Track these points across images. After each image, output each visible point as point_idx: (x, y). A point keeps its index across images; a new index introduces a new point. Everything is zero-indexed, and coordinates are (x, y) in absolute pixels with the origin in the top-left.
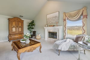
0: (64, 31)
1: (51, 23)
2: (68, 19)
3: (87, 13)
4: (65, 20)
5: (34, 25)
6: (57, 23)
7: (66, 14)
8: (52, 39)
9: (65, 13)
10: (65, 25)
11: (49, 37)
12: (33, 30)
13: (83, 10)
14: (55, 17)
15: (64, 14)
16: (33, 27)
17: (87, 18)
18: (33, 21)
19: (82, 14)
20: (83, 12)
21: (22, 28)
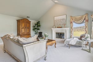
0: (71, 32)
1: (58, 24)
2: (74, 22)
3: (88, 18)
4: (71, 23)
5: (39, 26)
6: (64, 25)
7: (73, 18)
8: (59, 39)
9: (71, 16)
10: (71, 27)
11: (57, 38)
12: (39, 31)
13: (86, 16)
14: (63, 19)
15: (71, 18)
16: (39, 28)
17: (88, 22)
18: (39, 22)
19: (85, 19)
20: (85, 17)
21: (29, 29)
